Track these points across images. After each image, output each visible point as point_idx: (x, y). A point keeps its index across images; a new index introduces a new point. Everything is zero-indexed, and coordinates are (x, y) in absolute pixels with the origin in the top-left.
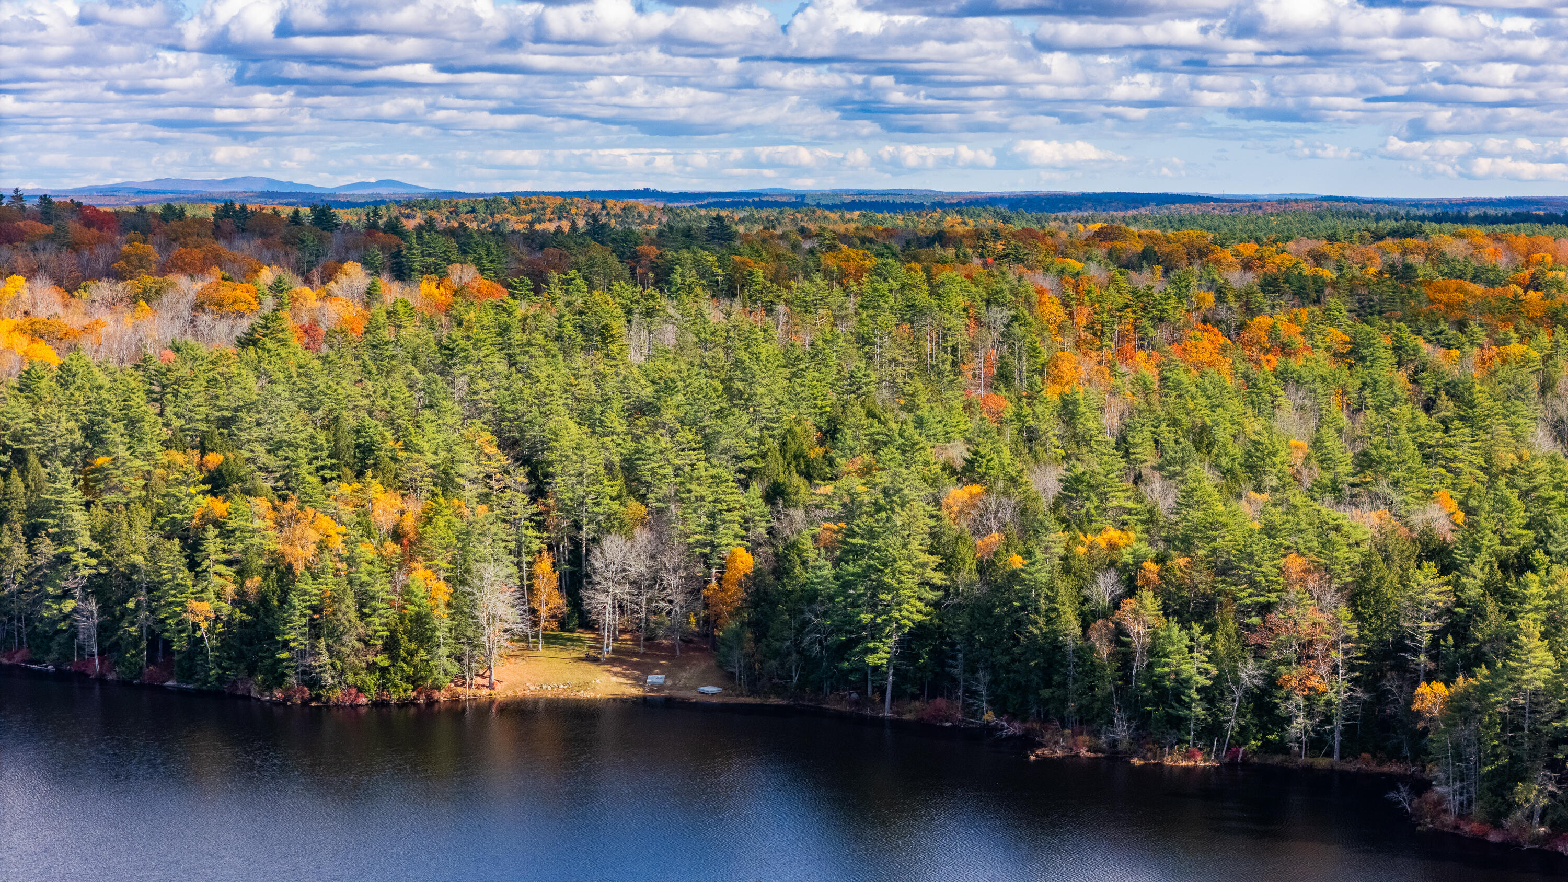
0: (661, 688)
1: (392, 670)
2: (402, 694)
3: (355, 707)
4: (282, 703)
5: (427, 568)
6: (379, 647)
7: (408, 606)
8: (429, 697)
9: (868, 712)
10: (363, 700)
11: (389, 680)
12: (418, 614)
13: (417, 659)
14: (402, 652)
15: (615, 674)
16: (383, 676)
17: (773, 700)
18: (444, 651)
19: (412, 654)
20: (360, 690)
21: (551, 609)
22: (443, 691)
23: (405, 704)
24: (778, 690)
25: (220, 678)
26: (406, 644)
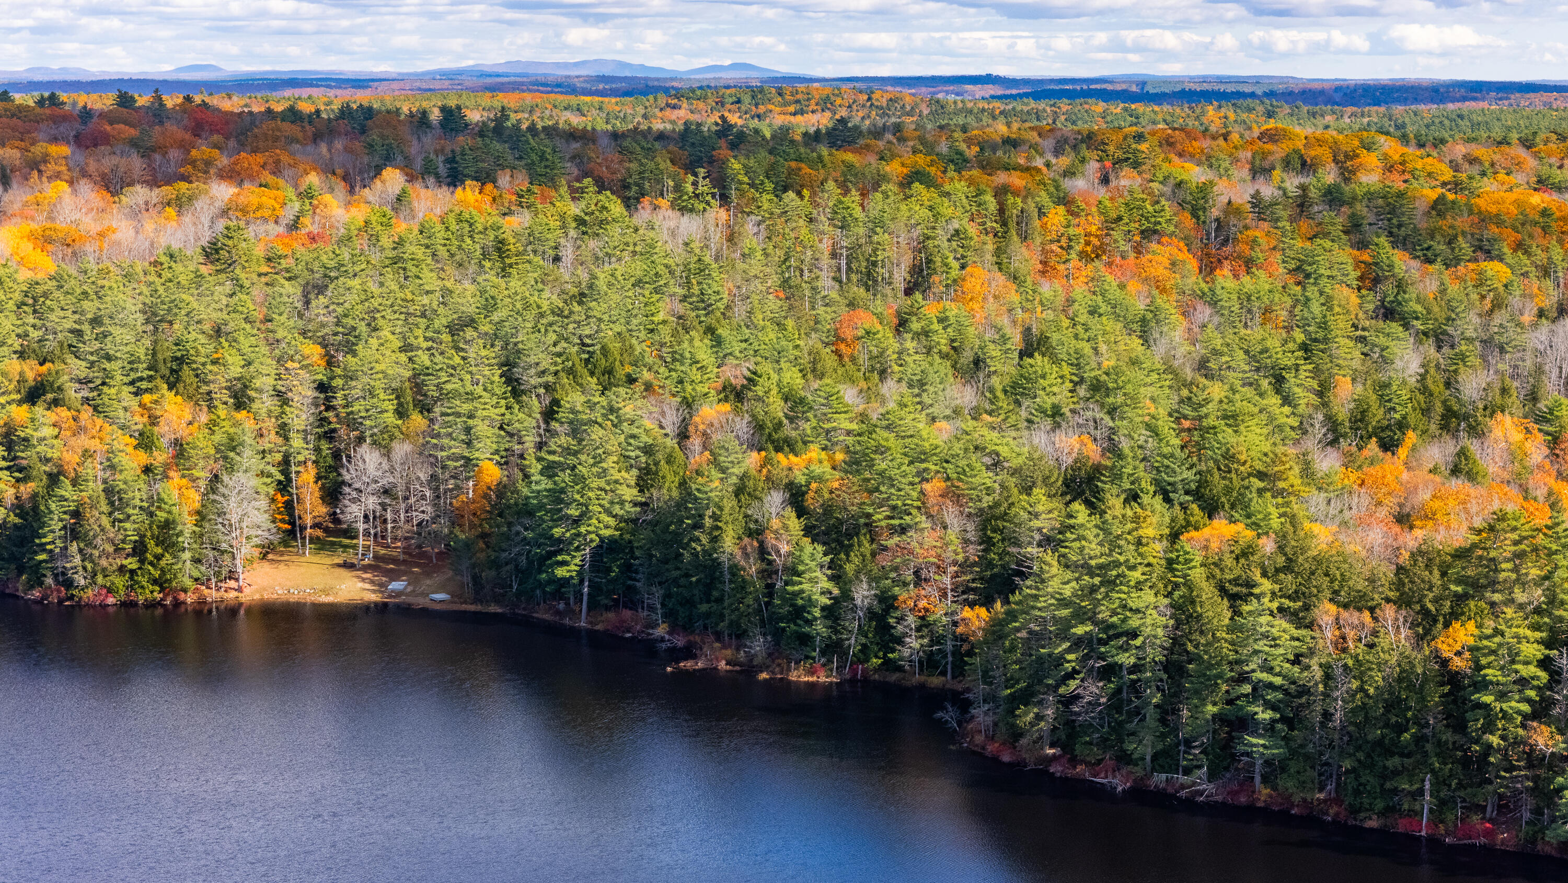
0: (399, 594)
1: (139, 572)
2: (149, 596)
3: (104, 606)
4: (39, 602)
5: (183, 476)
6: (129, 551)
7: (158, 513)
8: (175, 599)
9: (567, 621)
10: (111, 600)
11: (137, 582)
12: (167, 520)
13: (163, 563)
14: (149, 556)
15: (363, 580)
16: (131, 579)
17: (494, 609)
18: (187, 555)
19: (159, 557)
20: (110, 591)
21: (315, 517)
22: (189, 594)
23: (151, 605)
24: (497, 600)
26: (154, 548)
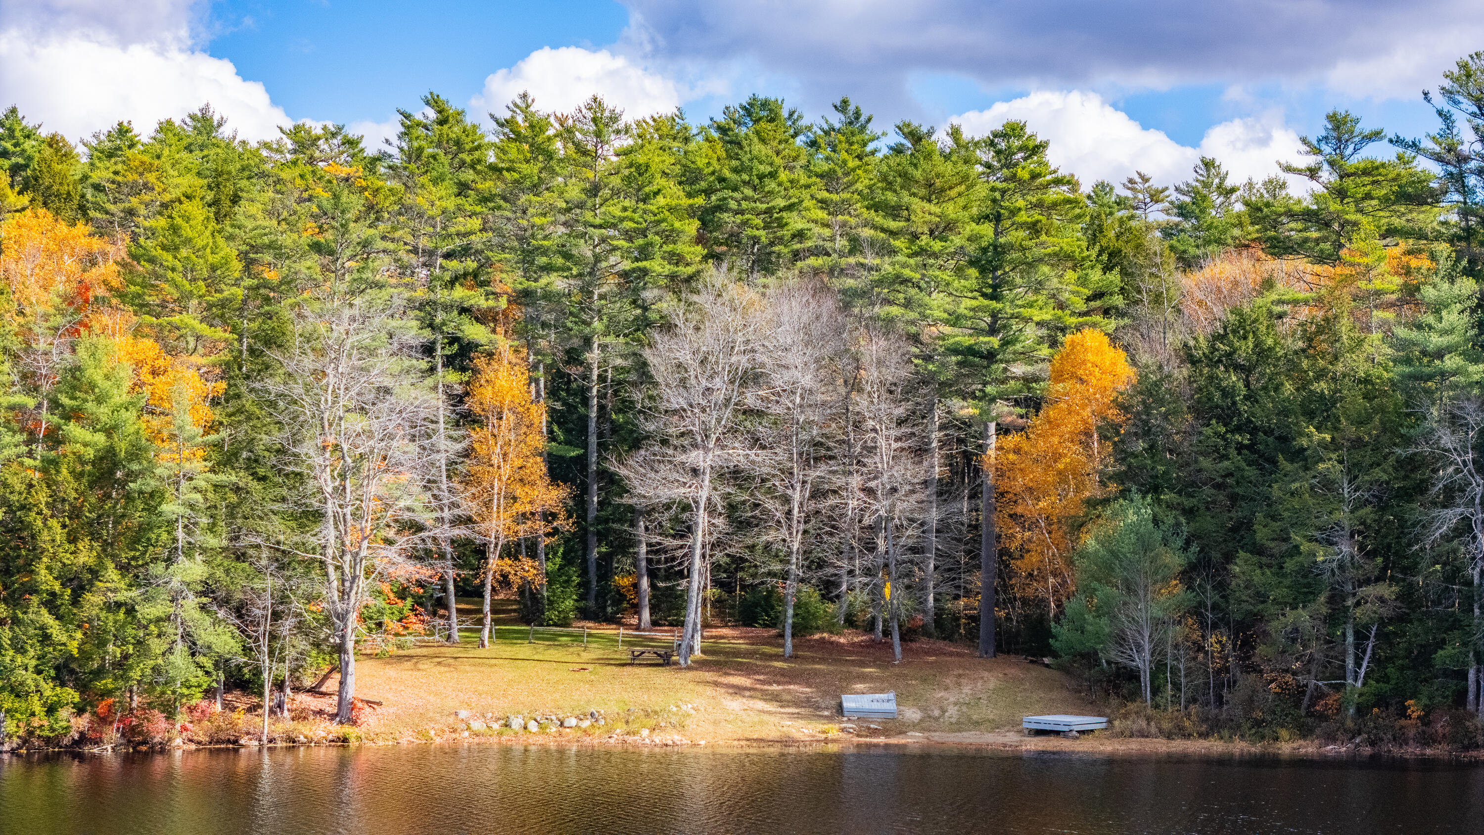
2: (40, 720)
7: (73, 429)
12: (106, 455)
13: (93, 600)
17: (1292, 746)
18: (187, 574)
21: (520, 521)
22: (182, 718)
26: (59, 551)
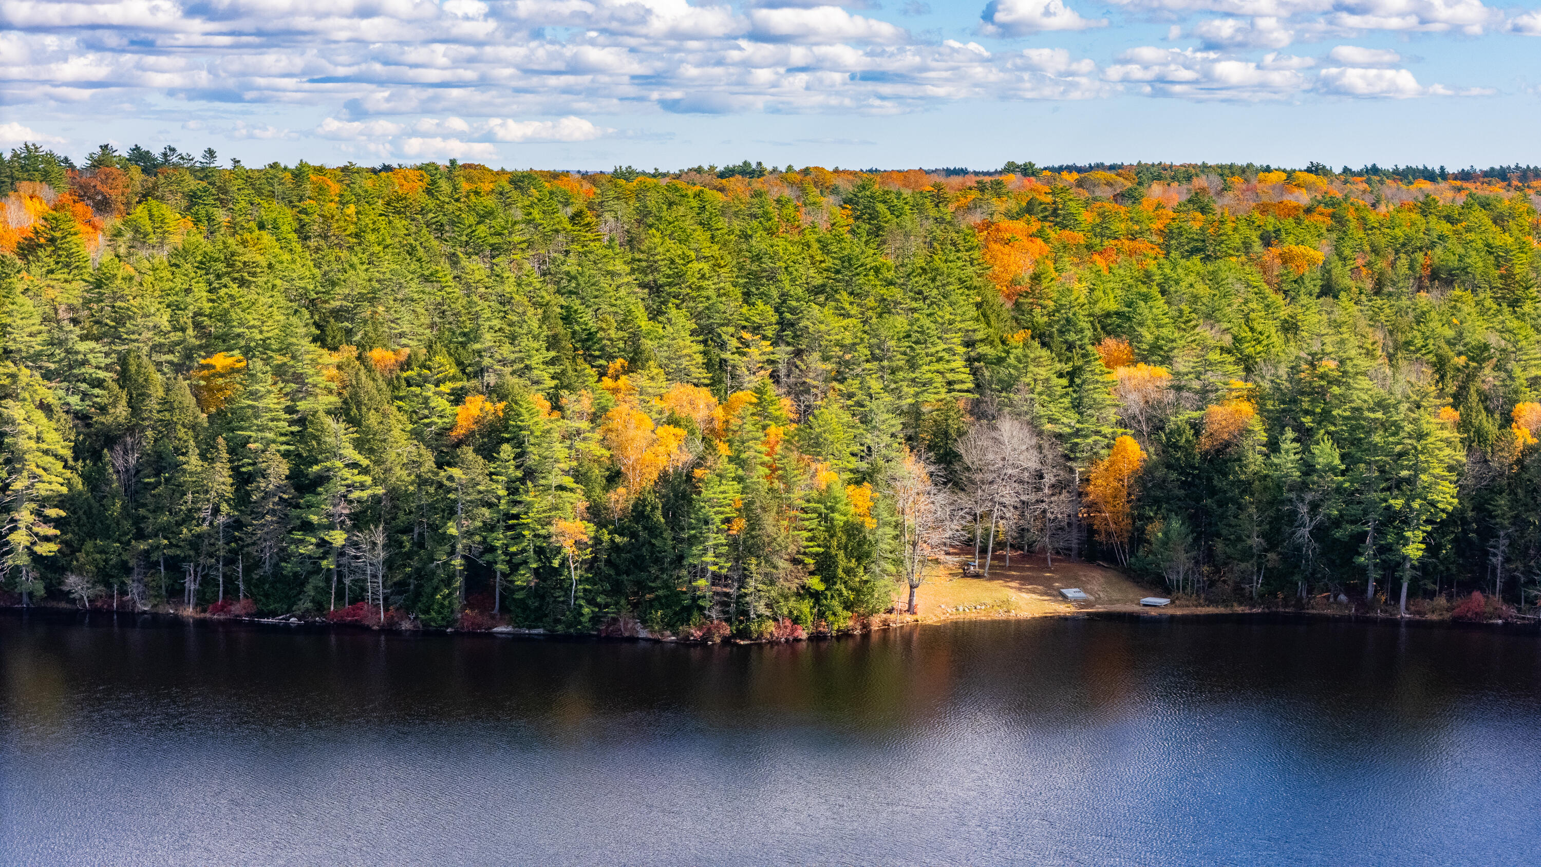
1: (829, 594)
2: (842, 624)
3: (791, 643)
4: (699, 643)
6: (812, 568)
7: (834, 515)
8: (865, 626)
10: (800, 634)
11: (829, 607)
12: (846, 523)
13: (856, 580)
14: (840, 572)
16: (819, 603)
18: (880, 568)
19: (851, 573)
20: (796, 621)
22: (875, 619)
23: (845, 635)
25: (595, 619)
26: (842, 561)
